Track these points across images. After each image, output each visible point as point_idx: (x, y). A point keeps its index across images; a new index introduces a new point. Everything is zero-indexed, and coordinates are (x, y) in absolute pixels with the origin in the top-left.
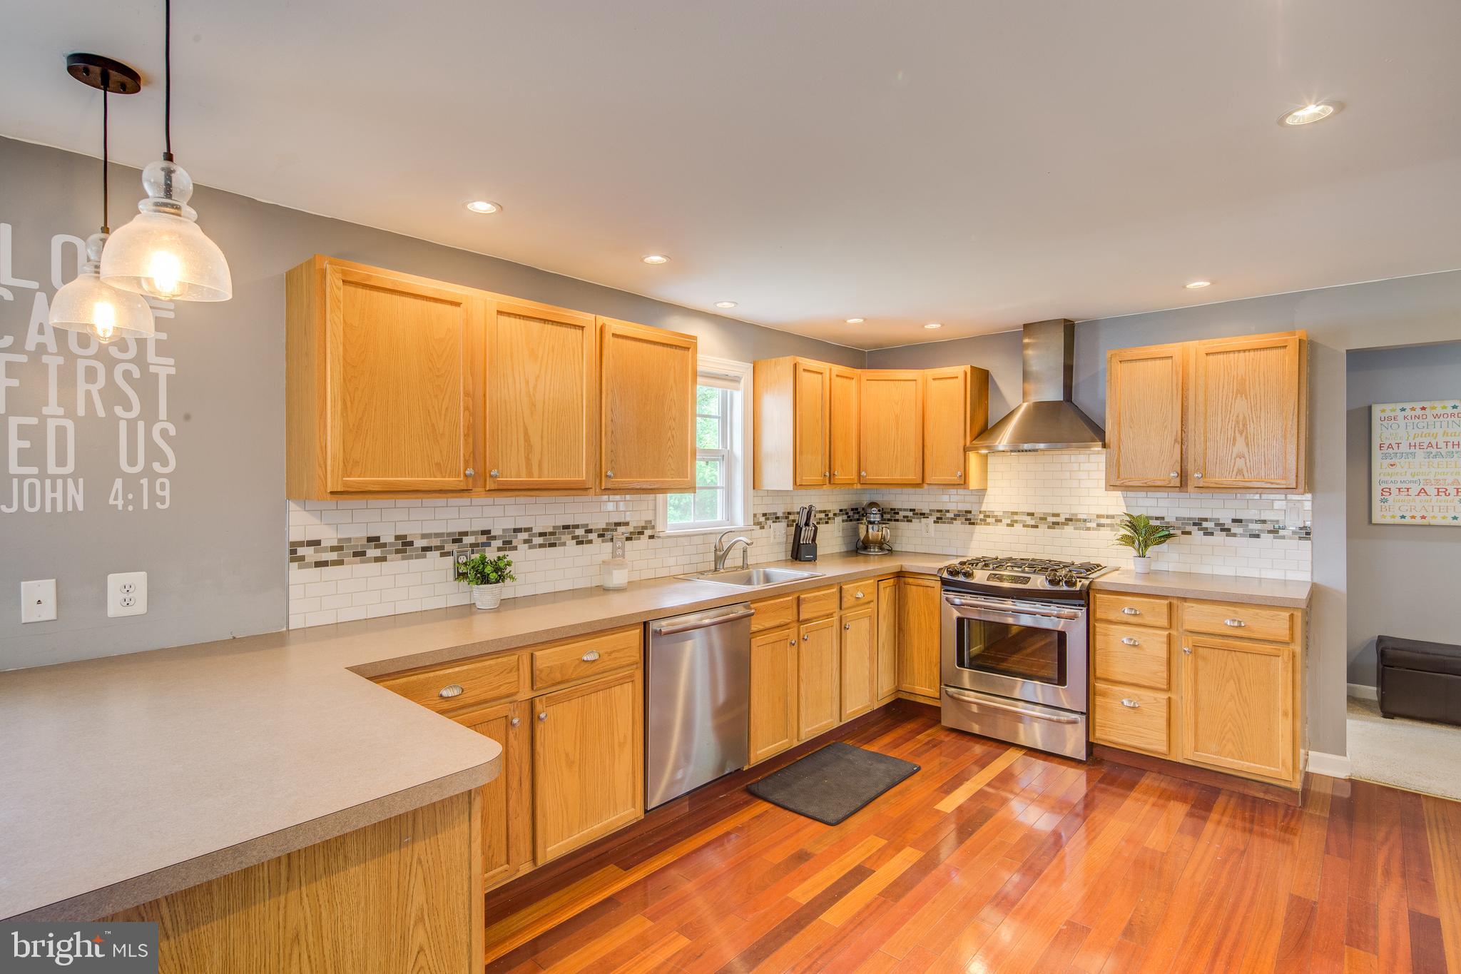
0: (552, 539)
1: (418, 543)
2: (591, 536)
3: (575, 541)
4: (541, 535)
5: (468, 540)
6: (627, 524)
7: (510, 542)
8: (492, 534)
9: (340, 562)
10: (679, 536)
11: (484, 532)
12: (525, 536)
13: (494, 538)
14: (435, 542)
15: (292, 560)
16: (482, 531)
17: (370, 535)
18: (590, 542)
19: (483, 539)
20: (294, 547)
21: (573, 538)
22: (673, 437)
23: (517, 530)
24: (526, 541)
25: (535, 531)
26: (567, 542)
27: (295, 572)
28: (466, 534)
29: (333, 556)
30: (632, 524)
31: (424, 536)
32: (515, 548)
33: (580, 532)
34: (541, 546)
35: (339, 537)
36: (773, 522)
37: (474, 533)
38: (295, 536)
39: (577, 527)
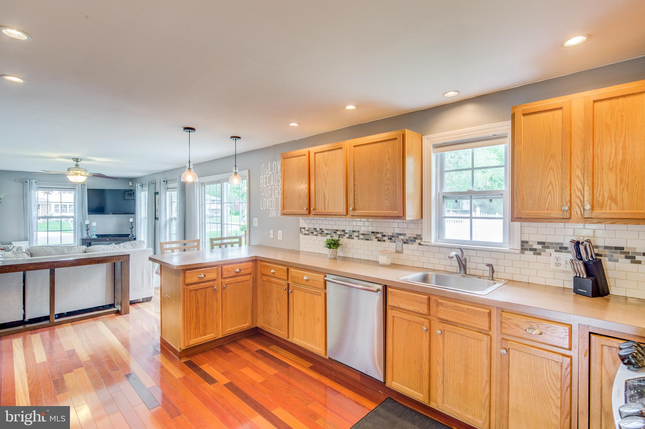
0: (367, 237)
1: (326, 232)
2: (384, 238)
3: (377, 239)
4: (363, 234)
5: (338, 233)
6: (405, 235)
7: (351, 236)
8: (346, 232)
9: (308, 235)
10: (442, 247)
11: (343, 231)
12: (356, 234)
13: (346, 233)
14: (329, 232)
15: (300, 232)
16: (342, 230)
17: (315, 228)
18: (384, 241)
19: (342, 233)
20: (301, 228)
21: (376, 238)
22: (388, 189)
23: (353, 231)
24: (357, 236)
25: (361, 232)
26: (374, 239)
27: (302, 236)
28: (337, 230)
29: (307, 232)
30: (408, 236)
31: (327, 230)
32: (353, 238)
33: (379, 236)
34: (362, 239)
35: (309, 227)
36: (556, 251)
37: (340, 231)
38: (301, 226)
39: (378, 233)
